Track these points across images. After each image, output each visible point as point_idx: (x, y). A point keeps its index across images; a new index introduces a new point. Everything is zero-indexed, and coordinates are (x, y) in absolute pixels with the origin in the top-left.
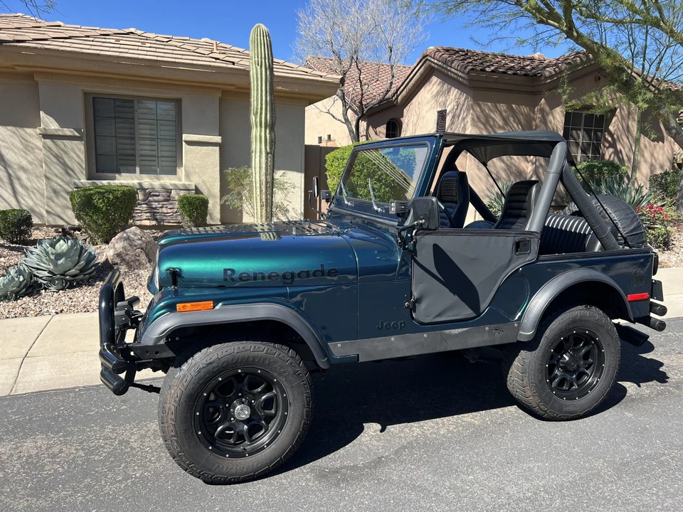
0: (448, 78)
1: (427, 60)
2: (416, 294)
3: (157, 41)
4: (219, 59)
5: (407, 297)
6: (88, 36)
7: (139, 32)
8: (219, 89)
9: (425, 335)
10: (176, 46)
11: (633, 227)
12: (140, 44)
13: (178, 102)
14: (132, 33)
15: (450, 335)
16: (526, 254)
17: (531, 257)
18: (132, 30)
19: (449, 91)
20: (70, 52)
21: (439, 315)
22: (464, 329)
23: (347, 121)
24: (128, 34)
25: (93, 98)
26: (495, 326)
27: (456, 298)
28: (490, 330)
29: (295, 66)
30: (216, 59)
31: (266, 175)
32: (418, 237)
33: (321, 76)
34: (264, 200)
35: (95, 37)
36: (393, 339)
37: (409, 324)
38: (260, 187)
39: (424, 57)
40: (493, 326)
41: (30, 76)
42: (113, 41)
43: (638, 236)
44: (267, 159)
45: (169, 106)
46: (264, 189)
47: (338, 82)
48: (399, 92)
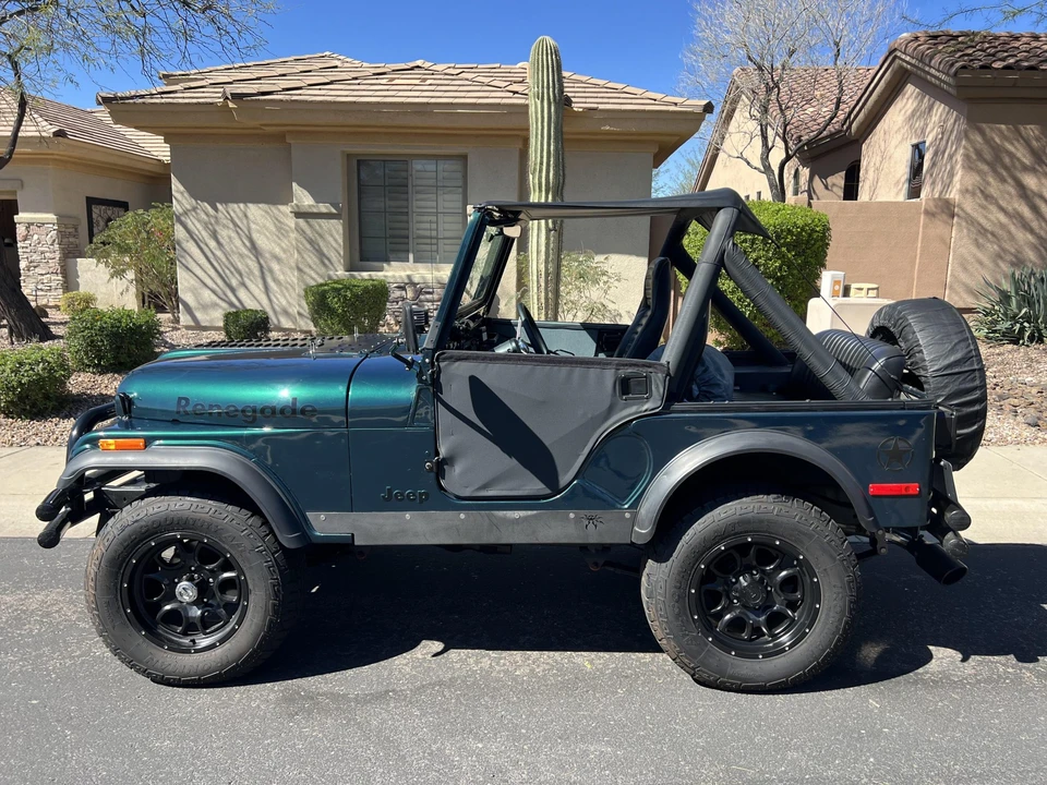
0: (930, 88)
1: (896, 57)
2: (443, 451)
3: (446, 74)
4: (517, 93)
5: (429, 454)
6: (356, 79)
7: (427, 65)
8: (518, 136)
9: (462, 516)
10: (467, 80)
11: (952, 359)
12: (417, 82)
13: (464, 158)
14: (418, 67)
15: (505, 520)
16: (643, 398)
17: (650, 405)
18: (419, 63)
19: (931, 108)
20: (321, 102)
21: (485, 487)
22: (530, 513)
23: (767, 169)
24: (412, 69)
25: (358, 161)
26: (588, 513)
27: (514, 462)
28: (577, 520)
29: (639, 91)
30: (515, 93)
31: (547, 262)
32: (442, 365)
33: (676, 104)
34: (543, 301)
35: (365, 78)
36: (408, 516)
37: (435, 497)
38: (538, 281)
39: (890, 54)
40: (583, 513)
41: (280, 138)
42: (384, 81)
43: (963, 377)
44: (548, 238)
45: (455, 166)
46: (543, 284)
47: (700, 110)
48: (852, 116)
